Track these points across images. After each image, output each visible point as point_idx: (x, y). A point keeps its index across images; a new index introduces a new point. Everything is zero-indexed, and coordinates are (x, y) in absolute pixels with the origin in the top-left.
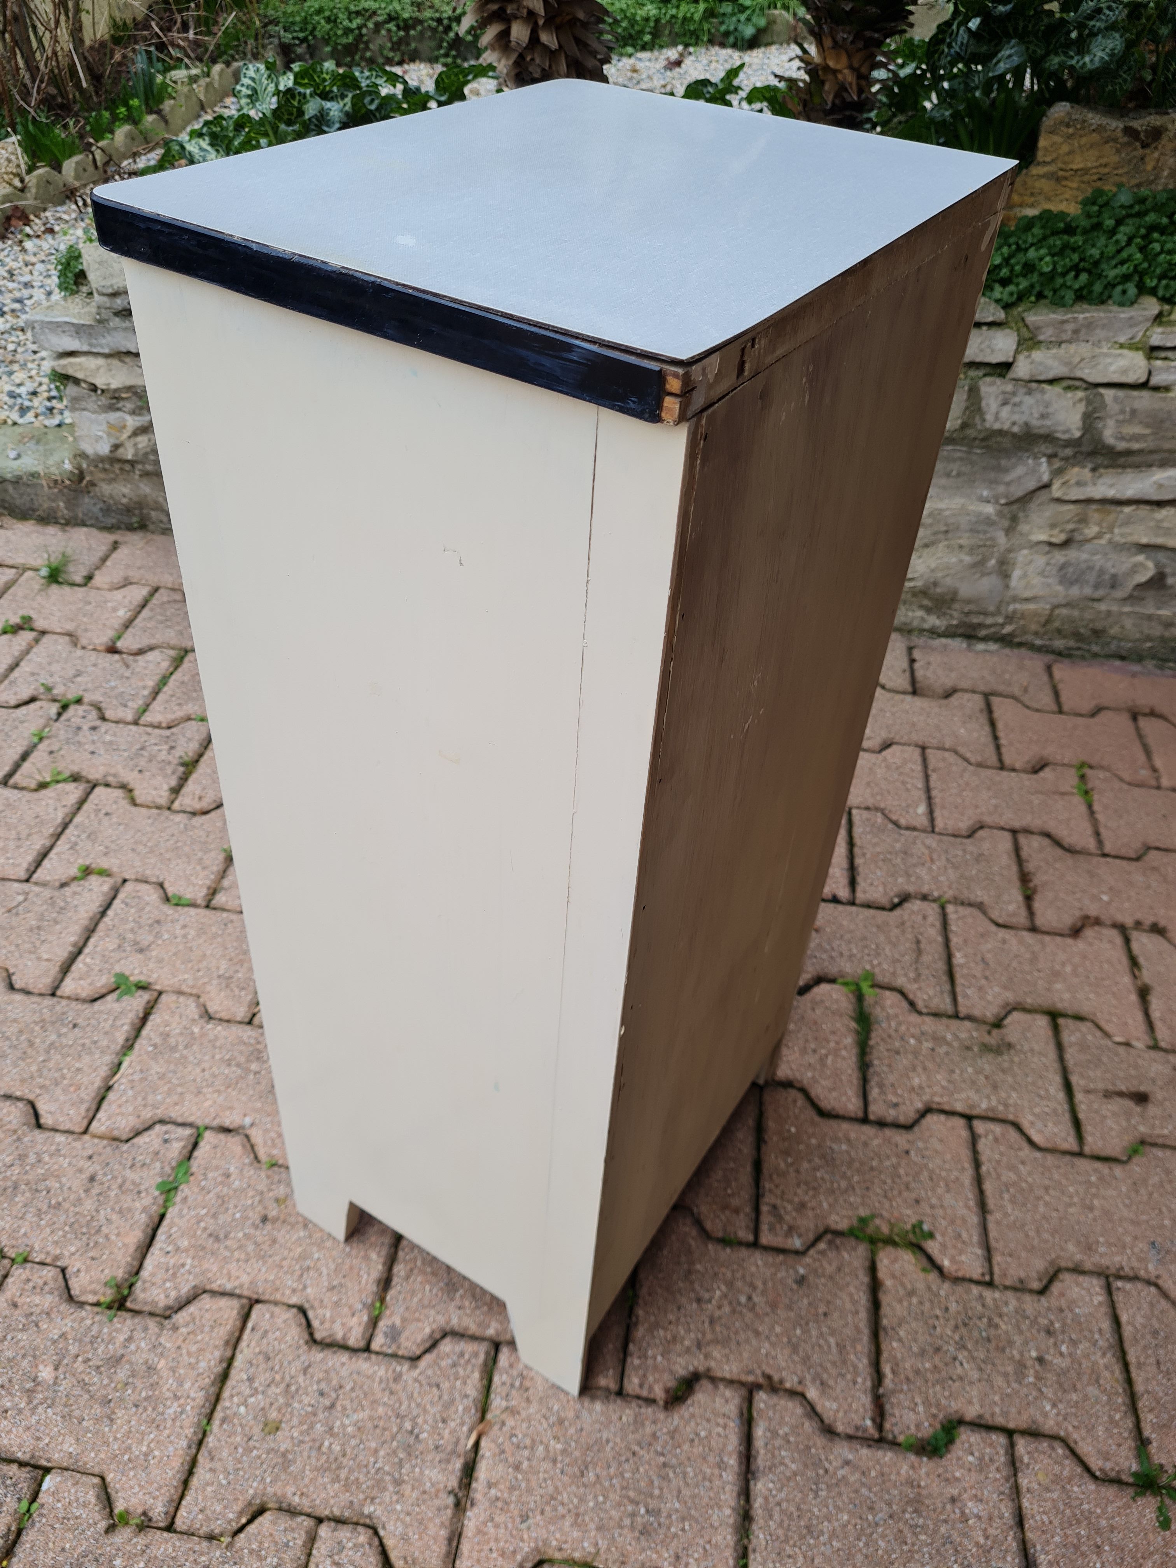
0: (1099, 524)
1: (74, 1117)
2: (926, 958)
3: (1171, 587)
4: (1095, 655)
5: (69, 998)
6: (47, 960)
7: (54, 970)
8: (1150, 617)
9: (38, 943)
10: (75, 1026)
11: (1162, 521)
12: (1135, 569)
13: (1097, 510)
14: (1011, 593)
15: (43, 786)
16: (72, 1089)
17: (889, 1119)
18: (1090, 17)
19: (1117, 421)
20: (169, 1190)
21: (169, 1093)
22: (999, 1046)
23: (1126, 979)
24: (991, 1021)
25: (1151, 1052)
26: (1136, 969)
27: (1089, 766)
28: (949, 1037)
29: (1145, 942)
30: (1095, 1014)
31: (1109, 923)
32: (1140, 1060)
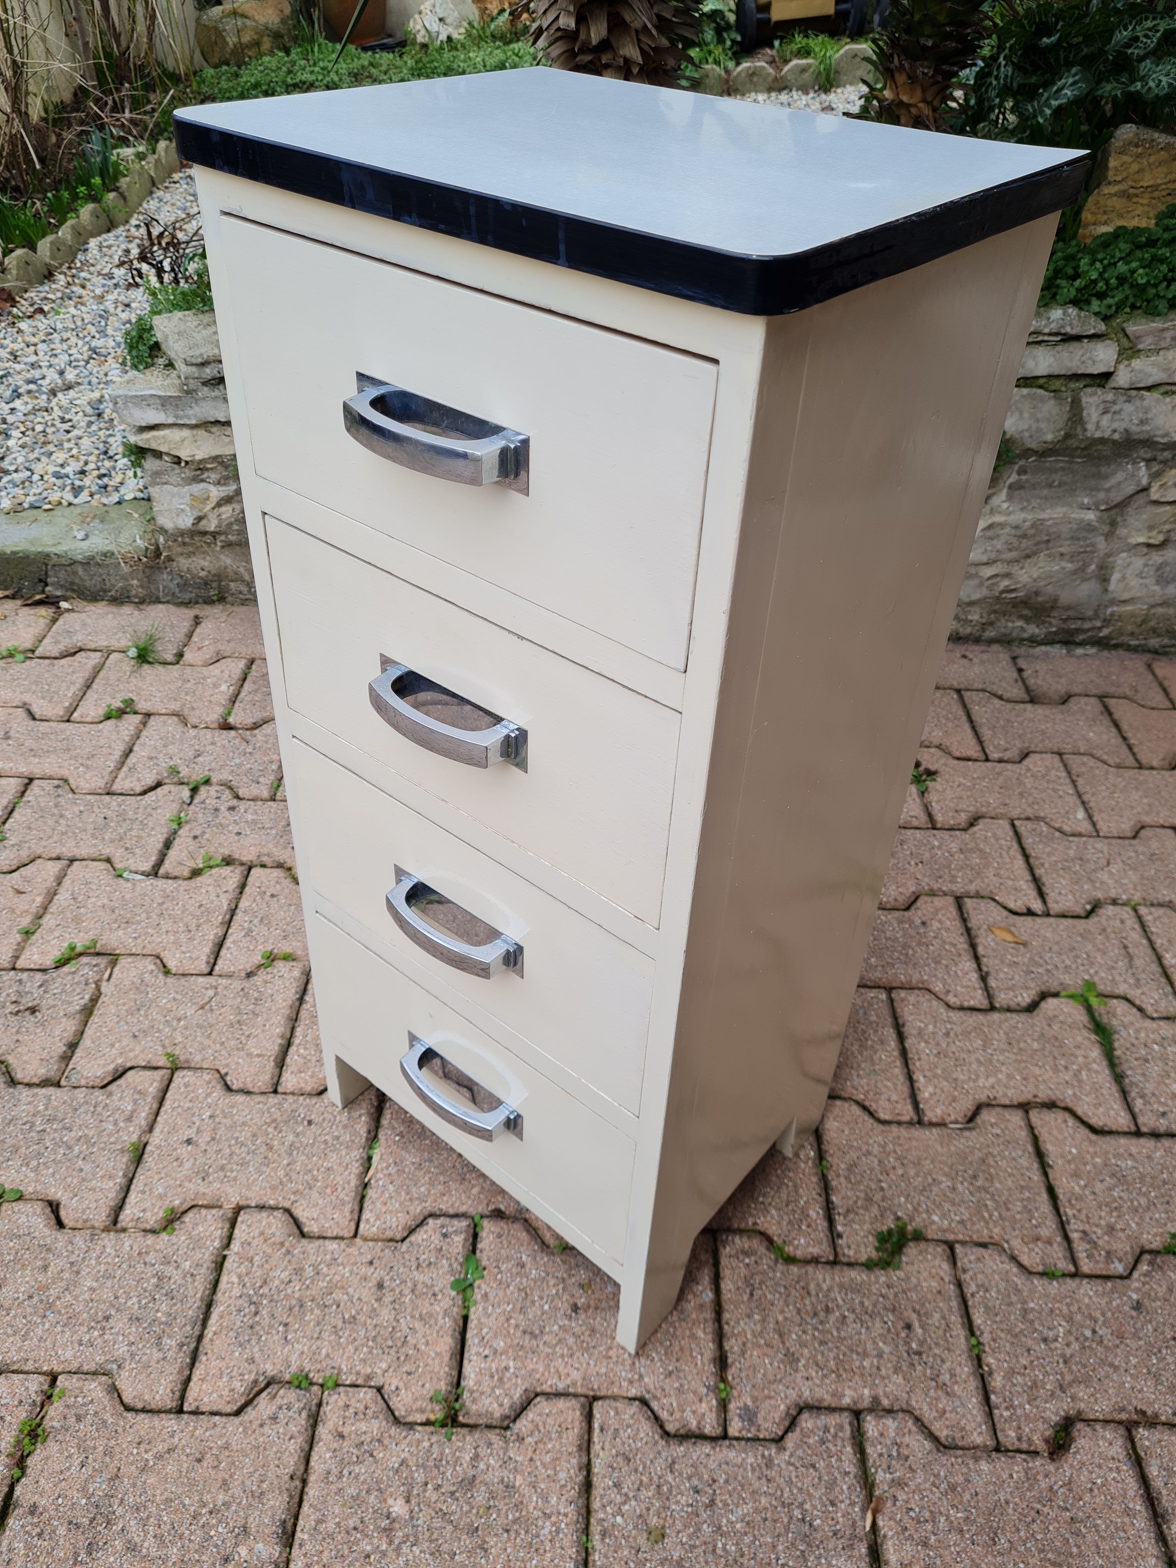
1: (341, 1222)
2: (1139, 962)
5: (293, 1093)
6: (258, 1056)
7: (270, 1065)
9: (243, 1039)
10: (310, 1123)
14: (1111, 596)
15: (196, 873)
16: (328, 1191)
17: (1162, 1130)
20: (464, 1288)
21: (431, 1183)
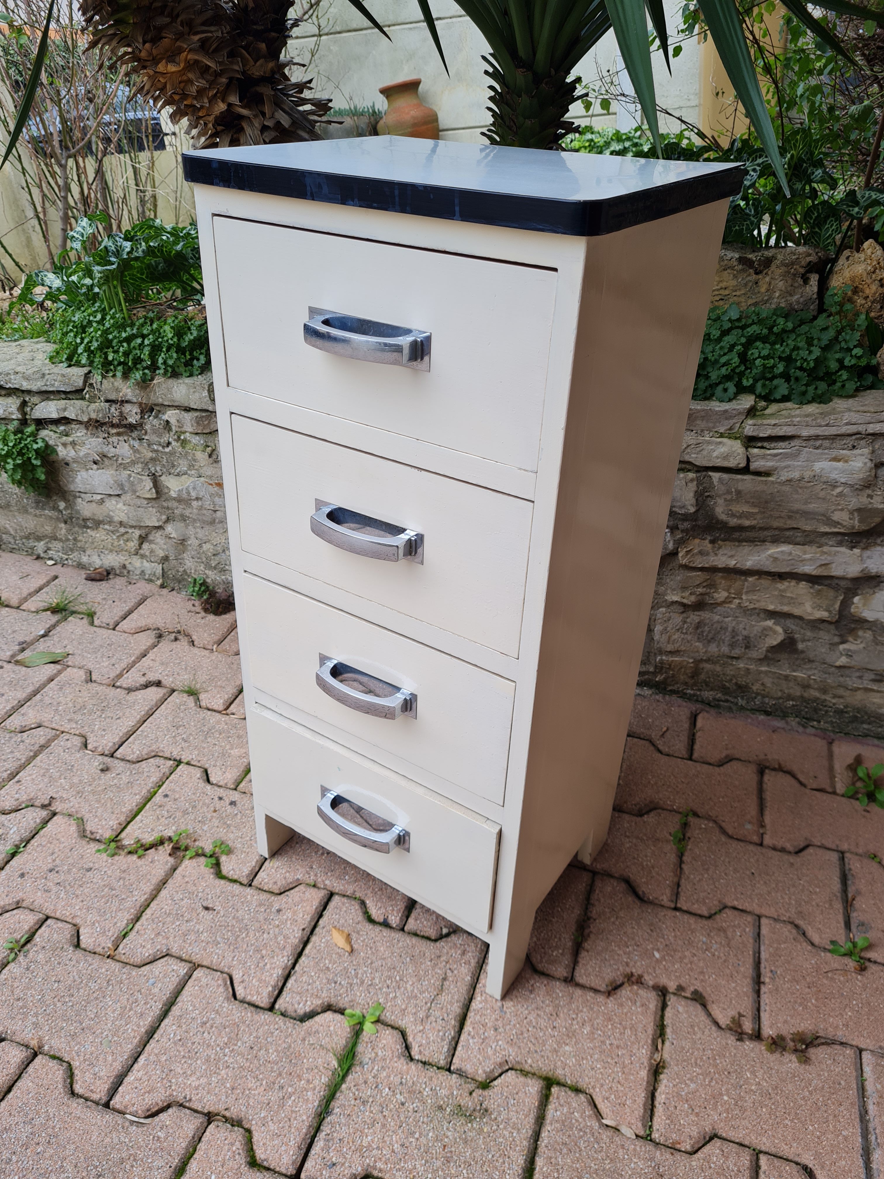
0: (728, 590)
2: (444, 998)
3: (803, 652)
4: (742, 708)
8: (786, 678)
11: (784, 591)
12: (765, 632)
13: (722, 577)
14: (656, 646)
19: (725, 500)
22: (474, 1110)
23: (644, 1051)
24: (480, 1079)
25: (639, 1143)
26: (660, 1041)
27: (696, 815)
28: (427, 1092)
29: (681, 1009)
30: (594, 1088)
31: (651, 983)
32: (621, 1150)
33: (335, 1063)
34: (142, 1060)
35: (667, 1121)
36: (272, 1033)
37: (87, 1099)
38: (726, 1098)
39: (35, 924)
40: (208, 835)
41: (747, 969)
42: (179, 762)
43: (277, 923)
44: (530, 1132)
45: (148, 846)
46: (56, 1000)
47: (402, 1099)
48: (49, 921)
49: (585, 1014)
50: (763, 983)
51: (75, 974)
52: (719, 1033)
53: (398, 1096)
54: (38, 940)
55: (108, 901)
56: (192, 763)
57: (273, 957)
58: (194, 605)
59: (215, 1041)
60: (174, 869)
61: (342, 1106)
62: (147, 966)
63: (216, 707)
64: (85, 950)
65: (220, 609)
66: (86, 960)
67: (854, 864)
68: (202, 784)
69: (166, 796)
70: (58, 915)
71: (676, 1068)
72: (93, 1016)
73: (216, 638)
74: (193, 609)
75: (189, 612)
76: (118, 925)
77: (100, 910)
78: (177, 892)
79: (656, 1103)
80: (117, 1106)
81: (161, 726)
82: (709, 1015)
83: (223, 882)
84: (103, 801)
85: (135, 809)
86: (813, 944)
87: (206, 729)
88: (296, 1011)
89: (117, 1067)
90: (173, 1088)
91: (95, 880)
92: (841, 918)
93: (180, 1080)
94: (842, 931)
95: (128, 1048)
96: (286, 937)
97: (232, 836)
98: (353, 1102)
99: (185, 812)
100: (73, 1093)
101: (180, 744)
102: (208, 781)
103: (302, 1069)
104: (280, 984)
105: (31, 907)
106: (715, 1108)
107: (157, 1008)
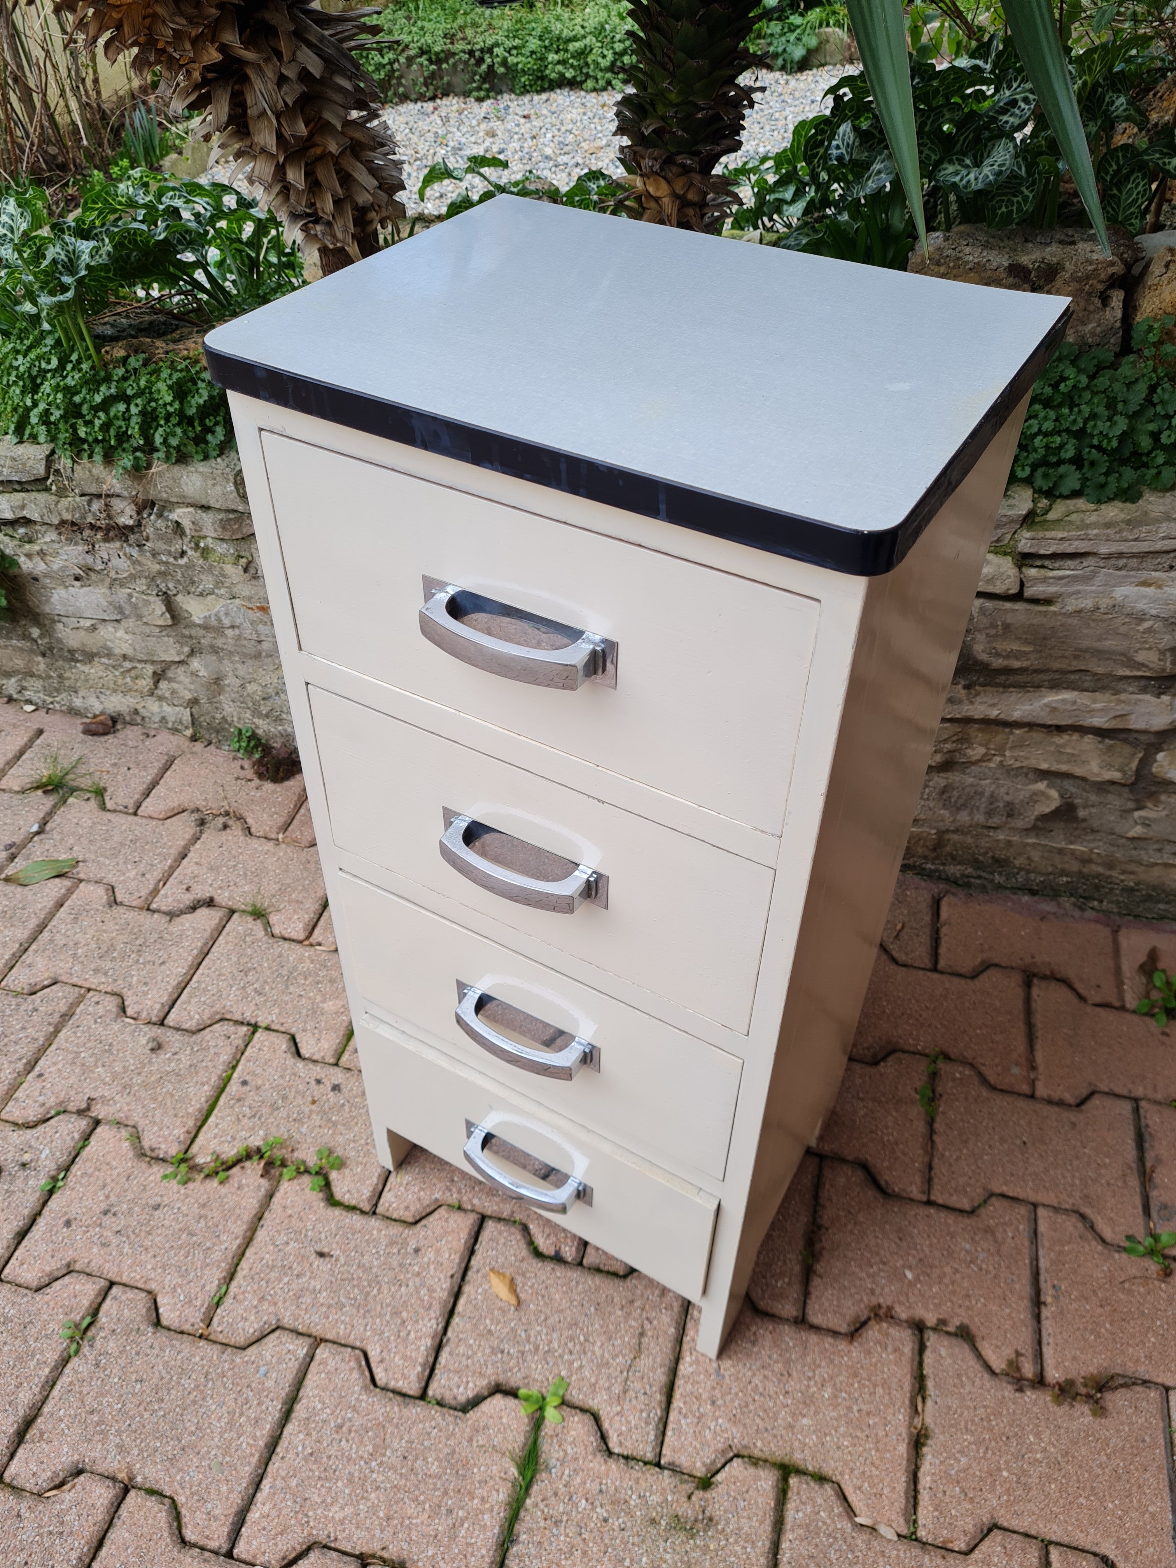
0: (986, 745)
3: (1084, 820)
4: (999, 886)
8: (1061, 851)
11: (1063, 746)
12: (1035, 798)
13: (979, 730)
18: (1004, 111)
19: (988, 635)
22: (696, 1520)
23: (901, 1417)
24: (699, 1475)
25: (902, 1546)
26: (919, 1399)
27: (947, 1057)
28: (634, 1500)
29: (943, 1352)
30: (842, 1474)
31: (904, 1316)
32: (881, 1559)
33: (514, 1471)
34: (266, 1485)
35: (936, 1513)
36: (429, 1434)
37: (202, 1549)
38: (1005, 1474)
39: (97, 1295)
40: (309, 1140)
41: (1023, 1286)
42: (255, 1027)
43: (416, 1269)
44: (768, 1544)
45: (230, 1163)
46: (141, 1408)
47: (602, 1512)
48: (115, 1290)
49: (824, 1371)
50: (1045, 1304)
51: (161, 1367)
52: (993, 1383)
53: (598, 1510)
54: (104, 1320)
55: (189, 1253)
56: (273, 1027)
57: (417, 1321)
58: (242, 768)
59: (357, 1452)
60: (270, 1196)
61: (530, 1530)
62: (254, 1346)
63: (294, 935)
64: (169, 1329)
65: (281, 774)
66: (172, 1346)
67: (1153, 1118)
68: (291, 1060)
69: (245, 1083)
70: (125, 1279)
71: (942, 1438)
72: (193, 1429)
73: (281, 820)
74: (242, 774)
75: (237, 779)
76: (208, 1288)
77: (180, 1267)
78: (279, 1232)
79: (920, 1487)
80: (244, 1556)
81: (223, 971)
82: (979, 1356)
83: (337, 1211)
84: (160, 1099)
85: (206, 1106)
86: (1103, 1241)
87: (285, 972)
88: (455, 1398)
89: (236, 1500)
90: (311, 1524)
91: (166, 1223)
92: (1138, 1201)
93: (319, 1512)
94: (1140, 1220)
95: (247, 1471)
96: (431, 1290)
97: (340, 1139)
98: (542, 1524)
99: (274, 1107)
100: (183, 1542)
101: (253, 998)
102: (298, 1054)
103: (472, 1483)
104: (431, 1360)
105: (87, 1270)
106: (993, 1490)
107: (275, 1409)
